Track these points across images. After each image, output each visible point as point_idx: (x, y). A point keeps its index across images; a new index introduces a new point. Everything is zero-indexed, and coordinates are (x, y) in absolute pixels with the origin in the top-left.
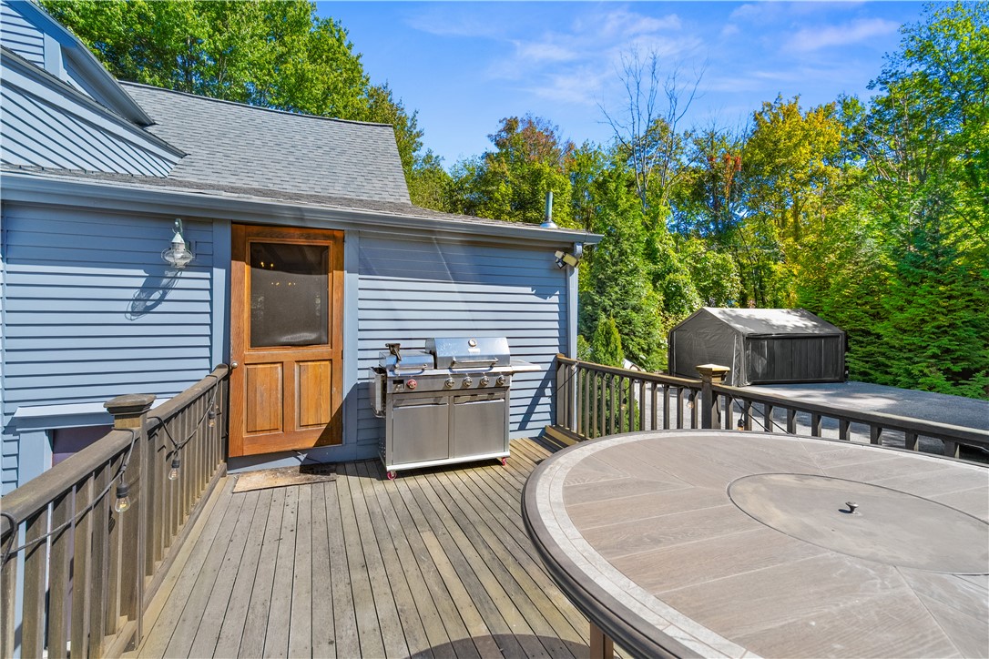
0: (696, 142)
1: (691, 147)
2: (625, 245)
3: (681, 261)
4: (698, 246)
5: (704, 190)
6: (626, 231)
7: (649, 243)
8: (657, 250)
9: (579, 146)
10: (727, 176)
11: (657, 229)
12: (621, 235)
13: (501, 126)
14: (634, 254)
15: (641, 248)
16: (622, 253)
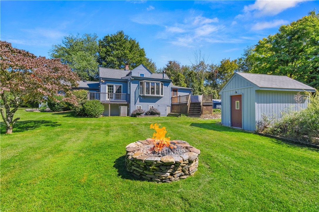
0: (210, 66)
1: (208, 67)
2: (195, 89)
3: (206, 91)
4: (210, 89)
5: (211, 77)
6: (195, 86)
7: (200, 88)
8: (201, 89)
9: (184, 66)
10: (215, 74)
11: (201, 85)
12: (194, 87)
13: (168, 63)
14: (197, 90)
15: (198, 89)
16: (195, 90)
